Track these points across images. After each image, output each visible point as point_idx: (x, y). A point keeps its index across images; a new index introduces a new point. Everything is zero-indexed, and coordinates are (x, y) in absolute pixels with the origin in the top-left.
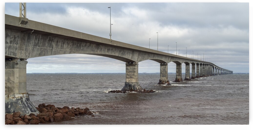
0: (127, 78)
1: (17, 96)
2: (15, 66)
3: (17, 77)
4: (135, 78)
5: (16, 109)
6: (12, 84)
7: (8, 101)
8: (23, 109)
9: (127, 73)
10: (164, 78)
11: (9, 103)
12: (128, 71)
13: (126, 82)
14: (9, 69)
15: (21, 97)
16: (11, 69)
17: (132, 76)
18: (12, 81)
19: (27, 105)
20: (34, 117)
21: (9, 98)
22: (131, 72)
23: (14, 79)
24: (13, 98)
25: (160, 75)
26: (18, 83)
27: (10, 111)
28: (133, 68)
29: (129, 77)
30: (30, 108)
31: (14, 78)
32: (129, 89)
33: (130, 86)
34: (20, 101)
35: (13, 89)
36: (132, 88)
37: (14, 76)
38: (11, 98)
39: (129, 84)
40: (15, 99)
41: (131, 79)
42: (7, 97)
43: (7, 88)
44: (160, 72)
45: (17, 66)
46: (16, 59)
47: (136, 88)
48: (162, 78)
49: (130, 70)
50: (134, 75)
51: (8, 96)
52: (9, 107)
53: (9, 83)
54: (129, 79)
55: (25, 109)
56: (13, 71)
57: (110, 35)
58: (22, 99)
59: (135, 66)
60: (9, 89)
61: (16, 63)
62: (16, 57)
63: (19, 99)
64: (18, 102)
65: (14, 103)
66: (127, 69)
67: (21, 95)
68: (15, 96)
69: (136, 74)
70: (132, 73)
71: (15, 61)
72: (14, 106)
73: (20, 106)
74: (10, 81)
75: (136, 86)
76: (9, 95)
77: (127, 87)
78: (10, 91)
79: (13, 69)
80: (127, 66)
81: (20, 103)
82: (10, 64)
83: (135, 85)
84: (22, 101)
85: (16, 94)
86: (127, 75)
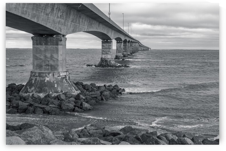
0: (103, 54)
1: (61, 75)
2: (59, 43)
3: (61, 55)
4: (110, 54)
5: (63, 88)
6: (56, 62)
7: (54, 80)
8: (69, 88)
9: (103, 49)
10: (120, 54)
11: (55, 82)
12: (104, 48)
13: (102, 57)
14: (52, 46)
15: (65, 75)
16: (54, 46)
17: (108, 52)
18: (55, 59)
19: (71, 84)
20: (88, 97)
21: (54, 77)
22: (107, 48)
23: (58, 57)
24: (58, 77)
25: (117, 52)
26: (61, 60)
27: (58, 90)
28: (108, 45)
29: (105, 53)
30: (74, 87)
31: (58, 55)
32: (106, 64)
33: (106, 61)
34: (64, 80)
35: (56, 67)
36: (108, 64)
37: (58, 53)
38: (56, 76)
39: (105, 59)
40: (60, 77)
41: (107, 55)
42: (52, 76)
43: (50, 66)
44: (116, 49)
45: (61, 43)
46: (60, 35)
47: (112, 63)
48: (118, 54)
49: (106, 47)
50: (109, 51)
51: (53, 74)
52: (56, 86)
53: (52, 61)
54: (105, 55)
55: (70, 88)
56: (56, 48)
57: (109, 14)
58: (66, 77)
59: (111, 43)
60: (52, 67)
61: (60, 39)
62: (61, 33)
63: (63, 78)
64: (63, 81)
65: (59, 82)
66: (103, 46)
67: (65, 74)
68: (60, 75)
69: (111, 50)
70: (108, 50)
71: (59, 37)
72: (60, 86)
73: (66, 85)
74: (53, 59)
75: (112, 62)
76: (55, 74)
77: (104, 62)
78: (53, 70)
79: (57, 46)
80: (103, 43)
81: (65, 82)
82: (53, 40)
83: (110, 60)
84: (66, 80)
85: (60, 73)
86: (103, 51)
